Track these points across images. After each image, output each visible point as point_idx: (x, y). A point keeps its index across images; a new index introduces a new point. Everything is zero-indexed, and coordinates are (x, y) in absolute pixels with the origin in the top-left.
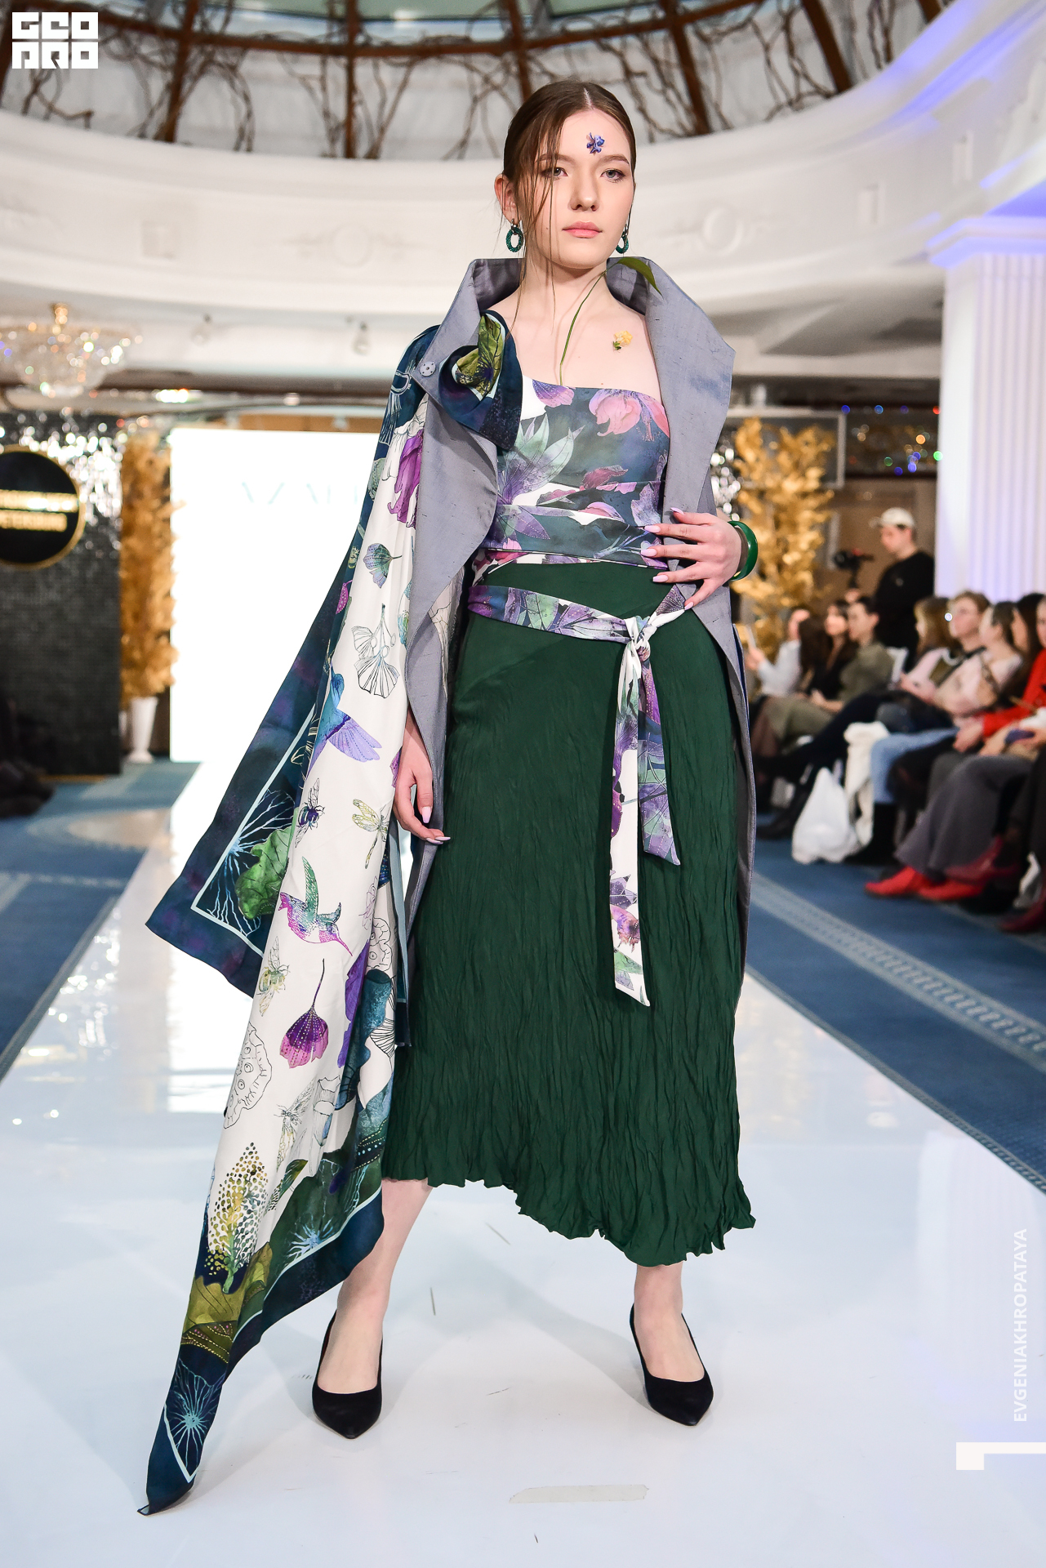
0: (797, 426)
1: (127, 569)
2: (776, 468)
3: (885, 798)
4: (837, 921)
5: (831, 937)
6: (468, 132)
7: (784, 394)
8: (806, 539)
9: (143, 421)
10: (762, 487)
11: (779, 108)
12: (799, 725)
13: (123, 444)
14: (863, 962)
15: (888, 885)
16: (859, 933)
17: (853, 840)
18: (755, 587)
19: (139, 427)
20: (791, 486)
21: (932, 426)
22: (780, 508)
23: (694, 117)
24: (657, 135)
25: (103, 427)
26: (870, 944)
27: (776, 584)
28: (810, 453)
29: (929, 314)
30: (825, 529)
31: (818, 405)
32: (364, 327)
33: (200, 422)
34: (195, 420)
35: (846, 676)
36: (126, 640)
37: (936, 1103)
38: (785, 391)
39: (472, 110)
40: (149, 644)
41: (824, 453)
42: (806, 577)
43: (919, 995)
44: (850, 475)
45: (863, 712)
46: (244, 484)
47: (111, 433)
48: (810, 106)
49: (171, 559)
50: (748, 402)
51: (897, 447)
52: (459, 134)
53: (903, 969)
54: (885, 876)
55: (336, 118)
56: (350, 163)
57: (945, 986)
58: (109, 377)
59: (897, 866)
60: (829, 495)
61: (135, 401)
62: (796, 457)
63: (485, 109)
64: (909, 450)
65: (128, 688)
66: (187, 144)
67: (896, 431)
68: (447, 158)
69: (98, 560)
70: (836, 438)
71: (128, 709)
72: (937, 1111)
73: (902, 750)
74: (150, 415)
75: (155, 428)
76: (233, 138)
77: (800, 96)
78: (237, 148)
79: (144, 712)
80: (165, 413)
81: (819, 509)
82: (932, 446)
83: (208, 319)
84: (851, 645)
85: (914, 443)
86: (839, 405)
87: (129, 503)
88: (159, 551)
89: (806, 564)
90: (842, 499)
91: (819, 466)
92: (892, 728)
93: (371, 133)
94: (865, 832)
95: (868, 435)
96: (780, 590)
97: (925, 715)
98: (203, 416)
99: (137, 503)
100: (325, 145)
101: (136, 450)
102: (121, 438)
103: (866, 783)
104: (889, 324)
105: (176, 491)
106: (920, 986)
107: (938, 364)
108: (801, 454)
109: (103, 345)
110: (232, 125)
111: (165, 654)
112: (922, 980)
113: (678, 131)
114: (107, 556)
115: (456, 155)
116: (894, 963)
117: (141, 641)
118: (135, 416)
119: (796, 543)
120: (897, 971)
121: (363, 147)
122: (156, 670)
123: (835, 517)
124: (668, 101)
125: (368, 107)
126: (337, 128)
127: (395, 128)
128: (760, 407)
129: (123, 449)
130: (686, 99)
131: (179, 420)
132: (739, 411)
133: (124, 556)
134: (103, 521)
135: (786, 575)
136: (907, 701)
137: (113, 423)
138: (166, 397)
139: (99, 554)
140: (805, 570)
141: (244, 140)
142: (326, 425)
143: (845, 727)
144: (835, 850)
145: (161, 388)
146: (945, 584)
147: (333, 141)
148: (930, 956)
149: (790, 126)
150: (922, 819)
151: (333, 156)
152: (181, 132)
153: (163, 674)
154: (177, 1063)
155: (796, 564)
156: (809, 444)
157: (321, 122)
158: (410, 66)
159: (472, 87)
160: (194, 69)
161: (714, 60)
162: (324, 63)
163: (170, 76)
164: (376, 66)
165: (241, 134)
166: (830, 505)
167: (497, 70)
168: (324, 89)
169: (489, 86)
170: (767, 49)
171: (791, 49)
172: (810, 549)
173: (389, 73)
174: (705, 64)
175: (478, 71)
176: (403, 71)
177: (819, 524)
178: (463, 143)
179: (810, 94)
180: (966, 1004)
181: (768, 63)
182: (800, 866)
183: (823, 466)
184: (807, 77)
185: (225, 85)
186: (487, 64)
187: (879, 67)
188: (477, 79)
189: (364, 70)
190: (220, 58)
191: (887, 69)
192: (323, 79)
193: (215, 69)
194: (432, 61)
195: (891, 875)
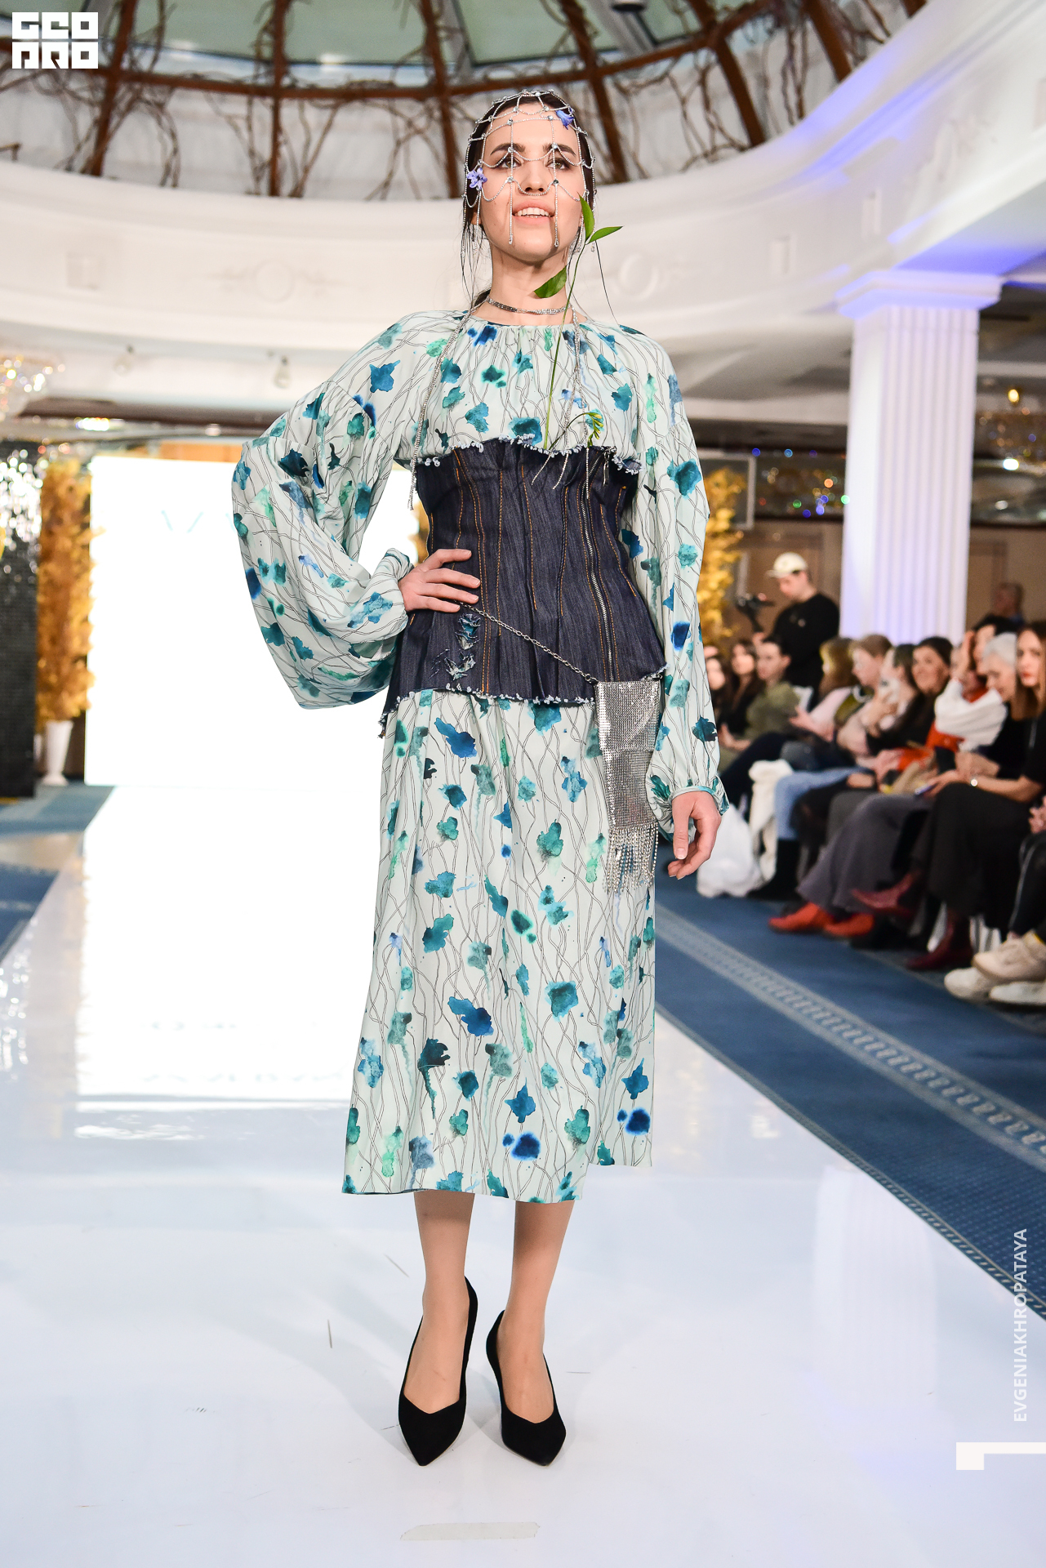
1: (45, 594)
3: (788, 834)
4: (740, 955)
5: (733, 971)
6: (391, 174)
8: (717, 578)
9: (64, 448)
11: (694, 159)
13: (44, 470)
14: (763, 997)
15: (791, 920)
16: (762, 968)
17: (756, 875)
19: (60, 454)
21: (840, 470)
23: (612, 166)
25: (24, 454)
26: (771, 978)
28: (721, 494)
29: (838, 363)
30: (734, 569)
31: (729, 447)
32: (285, 361)
33: (121, 451)
34: (116, 448)
35: (752, 714)
36: (42, 664)
37: (833, 1139)
39: (395, 153)
40: (66, 669)
41: (734, 495)
42: (716, 615)
43: (817, 1030)
44: (760, 517)
45: (768, 749)
46: (163, 512)
47: (31, 460)
48: (723, 158)
49: (90, 584)
51: (806, 491)
52: (382, 176)
53: (803, 1004)
55: (261, 158)
56: (274, 201)
57: (844, 1021)
58: (31, 403)
59: (799, 902)
60: (739, 535)
61: (57, 428)
63: (407, 151)
64: (817, 493)
65: (44, 711)
66: (114, 178)
67: (804, 474)
68: (369, 198)
69: (17, 584)
70: (746, 480)
71: (44, 732)
72: (834, 1148)
73: (806, 787)
74: (71, 442)
75: (76, 456)
76: (159, 174)
77: (715, 149)
78: (163, 184)
79: (59, 735)
80: (86, 441)
81: (728, 549)
82: (839, 490)
83: (130, 350)
84: (757, 684)
85: (822, 487)
86: (749, 448)
87: (48, 529)
88: (78, 577)
89: (716, 603)
90: (752, 541)
91: (729, 508)
92: (796, 766)
93: (295, 172)
94: (768, 867)
95: (777, 477)
98: (123, 445)
99: (56, 529)
100: (250, 183)
101: (57, 477)
102: (42, 465)
103: (771, 819)
104: (800, 371)
105: (96, 518)
106: (819, 1021)
107: (846, 411)
109: (26, 372)
110: (159, 160)
111: (82, 678)
112: (821, 1015)
114: (26, 581)
115: (380, 195)
116: (794, 998)
117: (58, 664)
118: (56, 443)
120: (797, 1005)
121: (287, 186)
122: (72, 694)
123: (745, 557)
125: (293, 146)
126: (262, 167)
127: (320, 168)
129: (44, 476)
130: (604, 148)
131: (101, 448)
133: (42, 580)
134: (22, 546)
136: (810, 739)
137: (33, 449)
138: (88, 425)
139: (18, 578)
140: (715, 608)
141: (170, 176)
143: (749, 765)
144: (739, 884)
145: (83, 416)
146: (851, 626)
147: (258, 179)
148: (831, 990)
149: (705, 177)
150: (824, 854)
151: (257, 194)
152: (108, 166)
153: (79, 699)
154: (84, 1088)
156: (721, 485)
157: (247, 161)
158: (335, 108)
159: (396, 131)
160: (122, 106)
161: (632, 110)
162: (250, 103)
163: (97, 112)
164: (302, 108)
165: (168, 170)
166: (739, 545)
167: (421, 115)
168: (250, 128)
169: (412, 130)
170: (683, 101)
171: (707, 104)
172: (719, 588)
173: (314, 114)
174: (623, 114)
175: (402, 116)
176: (327, 113)
177: (729, 563)
178: (386, 185)
179: (725, 147)
180: (864, 1039)
181: (685, 115)
182: (704, 900)
183: (733, 508)
184: (722, 130)
185: (152, 123)
186: (411, 109)
187: (792, 123)
188: (401, 123)
189: (289, 111)
190: (147, 96)
191: (800, 125)
192: (249, 119)
193: (142, 106)
194: (357, 104)
195: (795, 911)
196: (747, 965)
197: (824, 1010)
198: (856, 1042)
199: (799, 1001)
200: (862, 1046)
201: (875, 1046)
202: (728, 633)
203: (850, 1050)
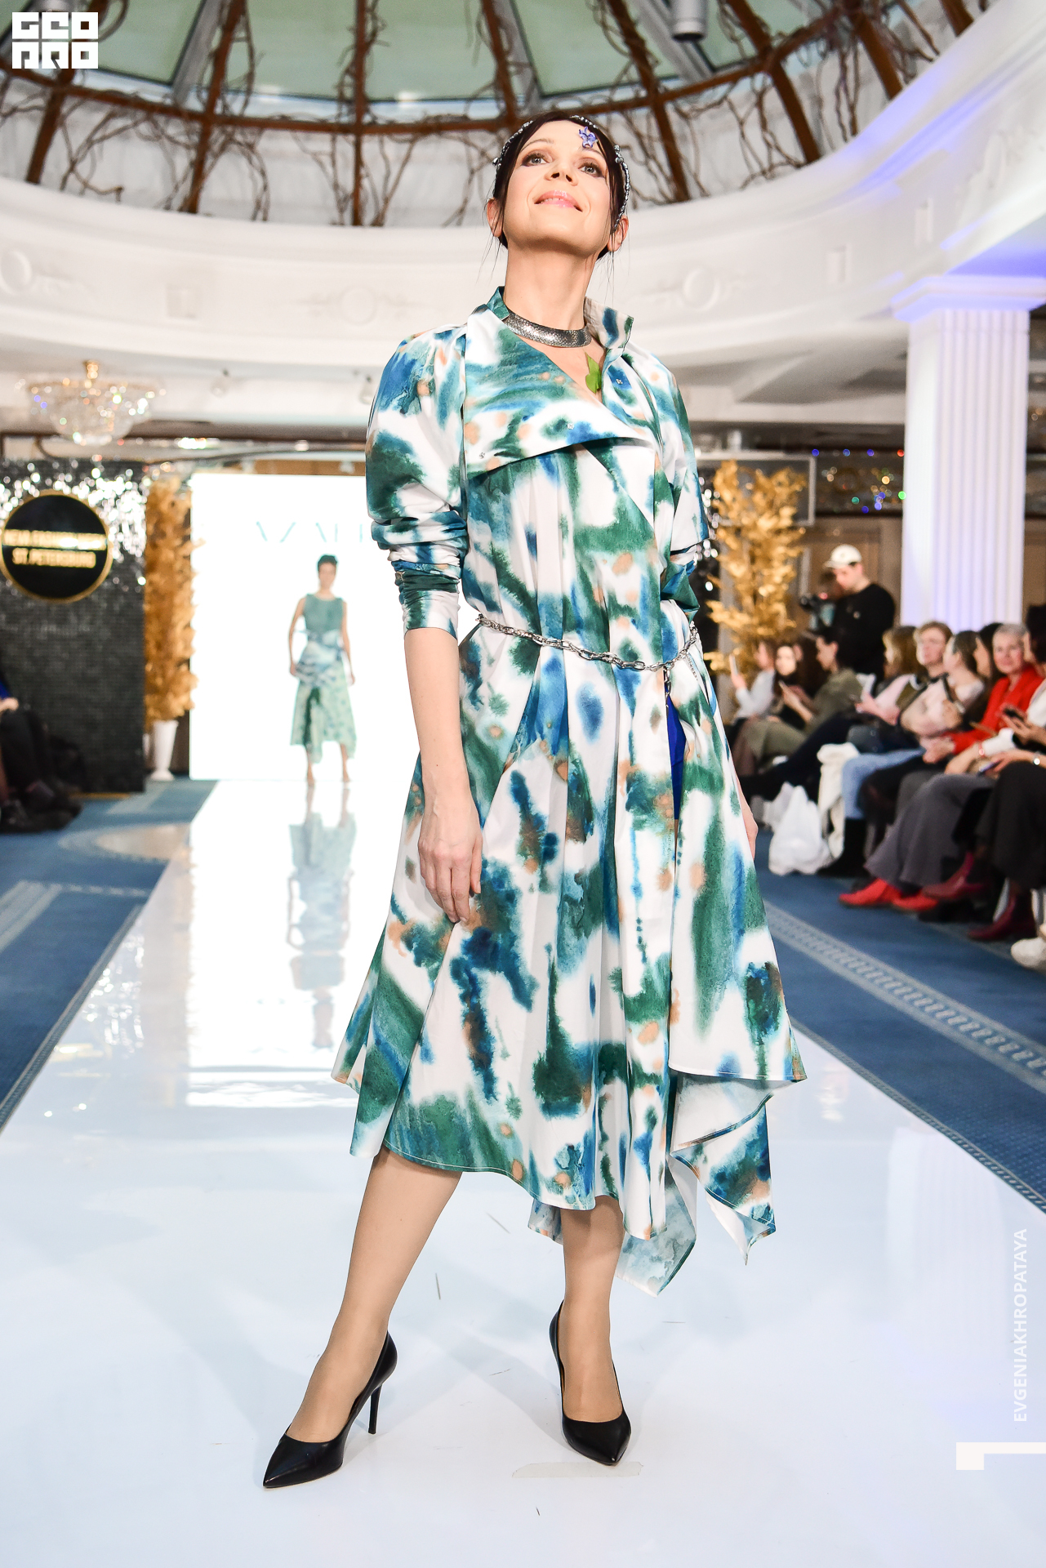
0: (770, 468)
1: (150, 603)
2: (753, 507)
3: (855, 814)
4: (811, 929)
5: (807, 945)
6: (466, 201)
7: (758, 439)
8: (780, 572)
9: (166, 467)
10: (738, 525)
11: (753, 177)
12: (776, 746)
13: (148, 487)
14: (837, 969)
15: (860, 896)
16: (833, 941)
17: (826, 853)
18: (732, 617)
19: (162, 472)
20: (766, 523)
21: (898, 468)
22: (755, 544)
23: (673, 185)
24: (640, 202)
25: (129, 473)
26: (843, 951)
27: (751, 615)
28: (783, 493)
29: (893, 365)
30: (797, 563)
31: (789, 449)
32: (369, 380)
33: (219, 468)
34: (214, 465)
36: (149, 667)
37: (909, 1101)
38: (759, 436)
39: (470, 181)
40: (170, 672)
41: (797, 493)
42: (780, 608)
43: (890, 999)
44: (819, 514)
45: (834, 733)
46: (258, 524)
47: (136, 479)
48: (780, 175)
49: (192, 593)
50: (725, 446)
51: (863, 488)
52: (458, 203)
53: (875, 975)
54: (856, 888)
55: (344, 191)
56: (357, 230)
57: (915, 990)
58: (135, 426)
59: (867, 879)
60: (802, 531)
61: (159, 448)
62: (770, 497)
63: (481, 181)
64: (875, 490)
65: (151, 712)
66: (208, 215)
67: (862, 472)
68: (446, 224)
69: (125, 594)
70: (807, 479)
71: (151, 731)
72: (909, 1109)
73: (872, 769)
74: (171, 461)
75: (177, 473)
76: (250, 209)
77: (772, 167)
78: (254, 218)
79: (166, 733)
80: (186, 460)
81: (791, 545)
82: (898, 486)
83: (226, 373)
85: (880, 484)
86: (810, 449)
87: (153, 541)
88: (180, 586)
89: (780, 596)
90: (813, 536)
91: (793, 506)
92: (862, 749)
93: (377, 203)
94: (837, 846)
95: (836, 476)
96: (755, 620)
97: (894, 736)
98: (220, 462)
99: (160, 542)
100: (335, 215)
101: (159, 493)
102: (146, 482)
103: (839, 799)
104: (856, 374)
105: (196, 530)
106: (891, 990)
107: (903, 411)
108: (775, 494)
109: (129, 398)
110: (250, 197)
111: (185, 680)
112: (893, 985)
113: (660, 198)
114: (132, 590)
115: (456, 220)
116: (866, 969)
117: (163, 668)
118: (158, 463)
119: (771, 576)
120: (869, 976)
121: (369, 216)
122: (176, 695)
123: (806, 552)
124: (650, 171)
125: (374, 180)
126: (345, 199)
127: (399, 198)
128: (736, 451)
129: (147, 493)
130: (667, 169)
131: (199, 466)
132: (717, 455)
133: (149, 590)
134: (129, 558)
135: (762, 606)
136: (876, 724)
137: (138, 469)
138: (187, 444)
139: (126, 589)
140: (780, 601)
141: (260, 211)
142: (333, 469)
143: (818, 749)
144: (809, 862)
145: (181, 437)
146: (910, 614)
147: (342, 211)
148: (903, 961)
149: (764, 194)
150: (891, 832)
151: (342, 224)
152: (203, 204)
153: (183, 699)
154: (195, 1060)
155: (770, 596)
156: (782, 485)
157: (331, 194)
158: (412, 142)
159: (470, 161)
160: (216, 148)
161: (693, 133)
162: (334, 140)
163: (193, 154)
164: (381, 142)
165: (258, 205)
166: (803, 541)
167: (493, 144)
168: (334, 163)
169: (485, 159)
170: (741, 123)
171: (764, 124)
172: (783, 582)
173: (393, 148)
174: (684, 138)
175: (475, 146)
176: (405, 147)
177: (793, 558)
178: (462, 211)
179: (782, 164)
180: (935, 1007)
181: (743, 135)
182: (776, 877)
183: (794, 506)
184: (779, 149)
185: (244, 162)
186: (483, 139)
187: (845, 139)
188: (474, 153)
189: (370, 145)
190: (239, 137)
191: (853, 141)
192: (333, 156)
193: (235, 147)
194: (433, 137)
195: (863, 887)
196: (820, 939)
197: (895, 980)
198: (928, 1009)
199: (870, 972)
200: (933, 1014)
201: (946, 1013)
202: (792, 624)
203: (922, 1017)
